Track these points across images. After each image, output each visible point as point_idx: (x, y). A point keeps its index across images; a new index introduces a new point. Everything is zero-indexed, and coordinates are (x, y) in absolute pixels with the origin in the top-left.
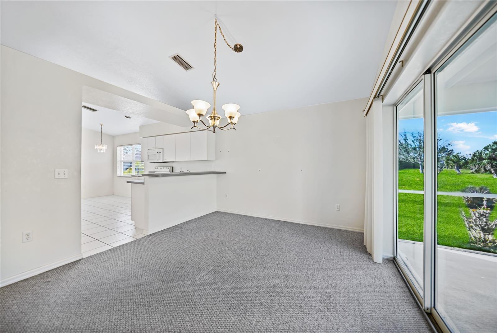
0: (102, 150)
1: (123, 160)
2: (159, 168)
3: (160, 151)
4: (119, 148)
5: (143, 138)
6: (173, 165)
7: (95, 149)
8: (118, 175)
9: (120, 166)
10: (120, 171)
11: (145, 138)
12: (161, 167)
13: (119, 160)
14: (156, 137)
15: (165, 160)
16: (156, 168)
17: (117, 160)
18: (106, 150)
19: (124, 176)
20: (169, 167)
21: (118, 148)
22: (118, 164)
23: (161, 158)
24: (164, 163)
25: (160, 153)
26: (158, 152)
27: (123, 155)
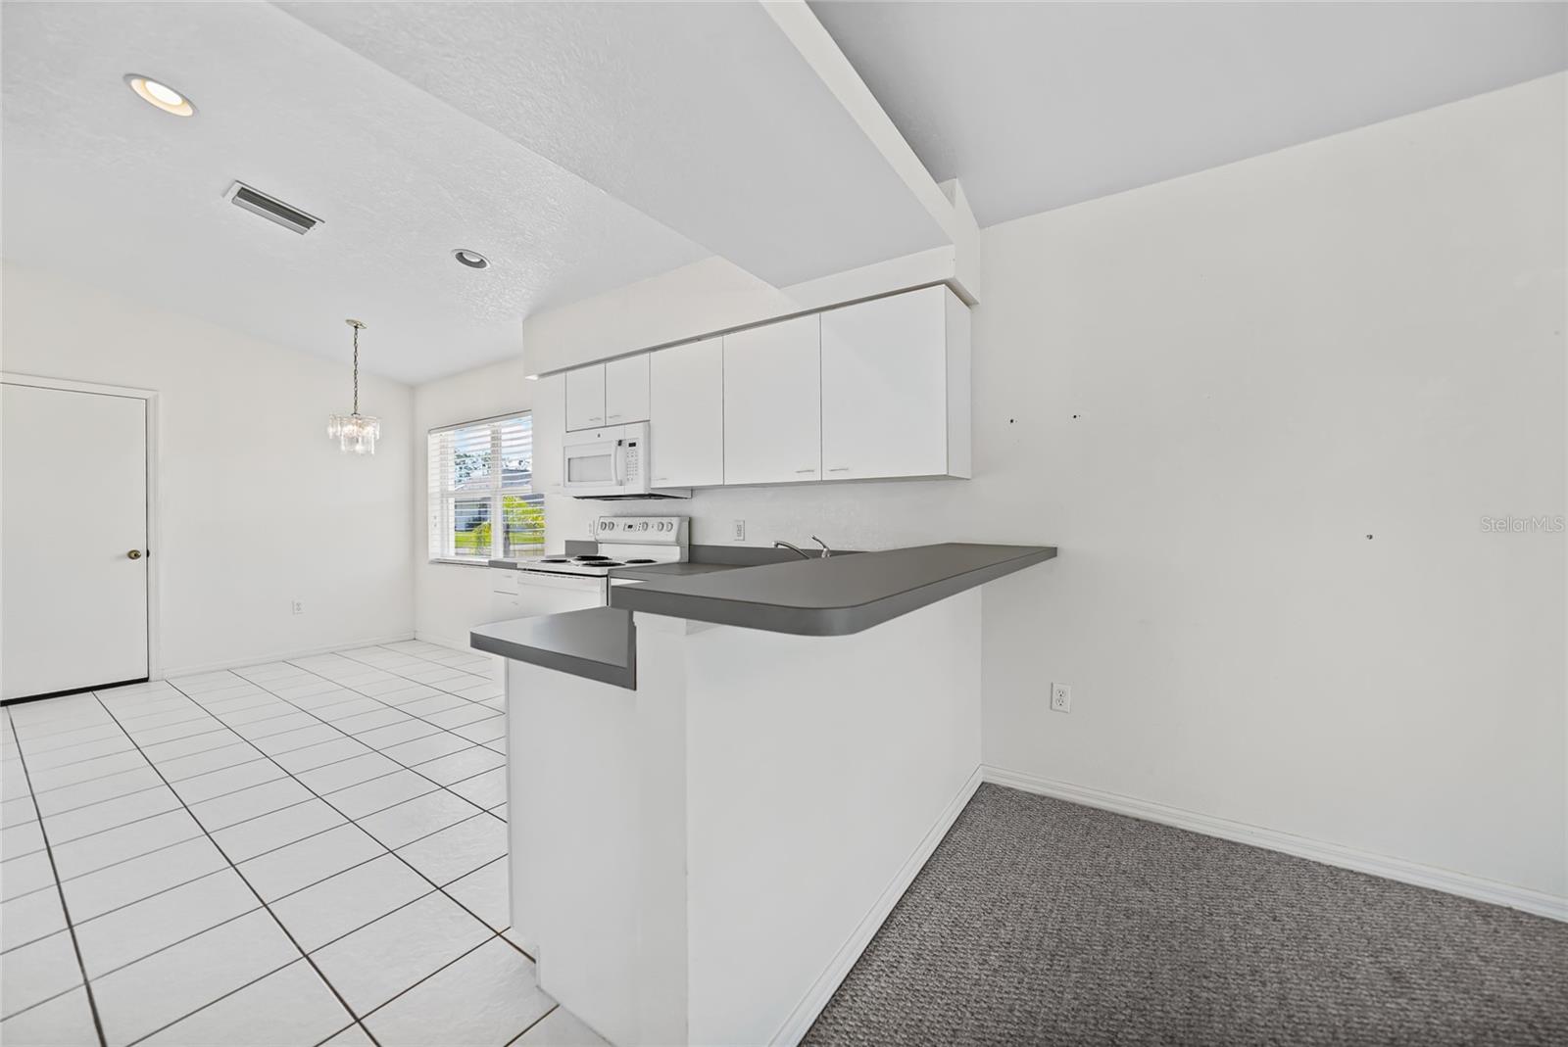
0: (360, 439)
1: (452, 489)
2: (622, 522)
3: (635, 433)
4: (434, 440)
5: (543, 375)
6: (696, 507)
7: (331, 434)
8: (432, 557)
9: (442, 516)
10: (442, 540)
11: (548, 378)
12: (630, 521)
13: (437, 490)
14: (609, 365)
15: (658, 484)
16: (604, 526)
17: (430, 491)
18: (376, 442)
19: (459, 558)
20: (675, 521)
21: (429, 436)
22: (434, 509)
23: (641, 471)
24: (651, 496)
25: (632, 445)
26: (620, 443)
27: (451, 470)
